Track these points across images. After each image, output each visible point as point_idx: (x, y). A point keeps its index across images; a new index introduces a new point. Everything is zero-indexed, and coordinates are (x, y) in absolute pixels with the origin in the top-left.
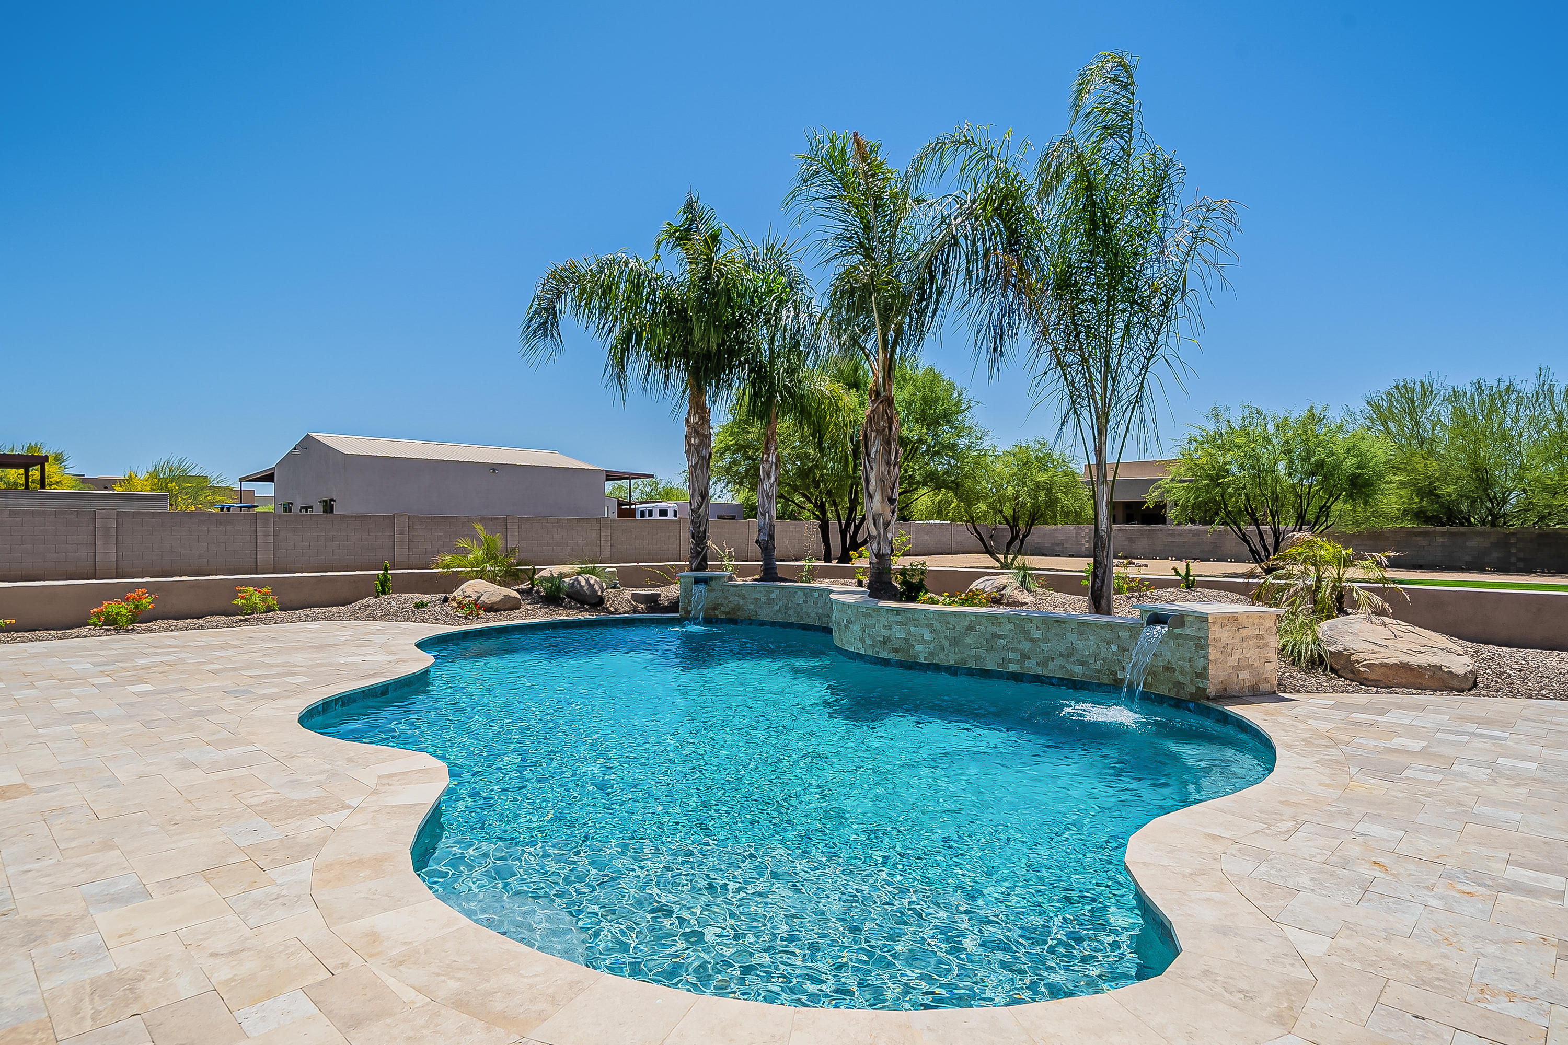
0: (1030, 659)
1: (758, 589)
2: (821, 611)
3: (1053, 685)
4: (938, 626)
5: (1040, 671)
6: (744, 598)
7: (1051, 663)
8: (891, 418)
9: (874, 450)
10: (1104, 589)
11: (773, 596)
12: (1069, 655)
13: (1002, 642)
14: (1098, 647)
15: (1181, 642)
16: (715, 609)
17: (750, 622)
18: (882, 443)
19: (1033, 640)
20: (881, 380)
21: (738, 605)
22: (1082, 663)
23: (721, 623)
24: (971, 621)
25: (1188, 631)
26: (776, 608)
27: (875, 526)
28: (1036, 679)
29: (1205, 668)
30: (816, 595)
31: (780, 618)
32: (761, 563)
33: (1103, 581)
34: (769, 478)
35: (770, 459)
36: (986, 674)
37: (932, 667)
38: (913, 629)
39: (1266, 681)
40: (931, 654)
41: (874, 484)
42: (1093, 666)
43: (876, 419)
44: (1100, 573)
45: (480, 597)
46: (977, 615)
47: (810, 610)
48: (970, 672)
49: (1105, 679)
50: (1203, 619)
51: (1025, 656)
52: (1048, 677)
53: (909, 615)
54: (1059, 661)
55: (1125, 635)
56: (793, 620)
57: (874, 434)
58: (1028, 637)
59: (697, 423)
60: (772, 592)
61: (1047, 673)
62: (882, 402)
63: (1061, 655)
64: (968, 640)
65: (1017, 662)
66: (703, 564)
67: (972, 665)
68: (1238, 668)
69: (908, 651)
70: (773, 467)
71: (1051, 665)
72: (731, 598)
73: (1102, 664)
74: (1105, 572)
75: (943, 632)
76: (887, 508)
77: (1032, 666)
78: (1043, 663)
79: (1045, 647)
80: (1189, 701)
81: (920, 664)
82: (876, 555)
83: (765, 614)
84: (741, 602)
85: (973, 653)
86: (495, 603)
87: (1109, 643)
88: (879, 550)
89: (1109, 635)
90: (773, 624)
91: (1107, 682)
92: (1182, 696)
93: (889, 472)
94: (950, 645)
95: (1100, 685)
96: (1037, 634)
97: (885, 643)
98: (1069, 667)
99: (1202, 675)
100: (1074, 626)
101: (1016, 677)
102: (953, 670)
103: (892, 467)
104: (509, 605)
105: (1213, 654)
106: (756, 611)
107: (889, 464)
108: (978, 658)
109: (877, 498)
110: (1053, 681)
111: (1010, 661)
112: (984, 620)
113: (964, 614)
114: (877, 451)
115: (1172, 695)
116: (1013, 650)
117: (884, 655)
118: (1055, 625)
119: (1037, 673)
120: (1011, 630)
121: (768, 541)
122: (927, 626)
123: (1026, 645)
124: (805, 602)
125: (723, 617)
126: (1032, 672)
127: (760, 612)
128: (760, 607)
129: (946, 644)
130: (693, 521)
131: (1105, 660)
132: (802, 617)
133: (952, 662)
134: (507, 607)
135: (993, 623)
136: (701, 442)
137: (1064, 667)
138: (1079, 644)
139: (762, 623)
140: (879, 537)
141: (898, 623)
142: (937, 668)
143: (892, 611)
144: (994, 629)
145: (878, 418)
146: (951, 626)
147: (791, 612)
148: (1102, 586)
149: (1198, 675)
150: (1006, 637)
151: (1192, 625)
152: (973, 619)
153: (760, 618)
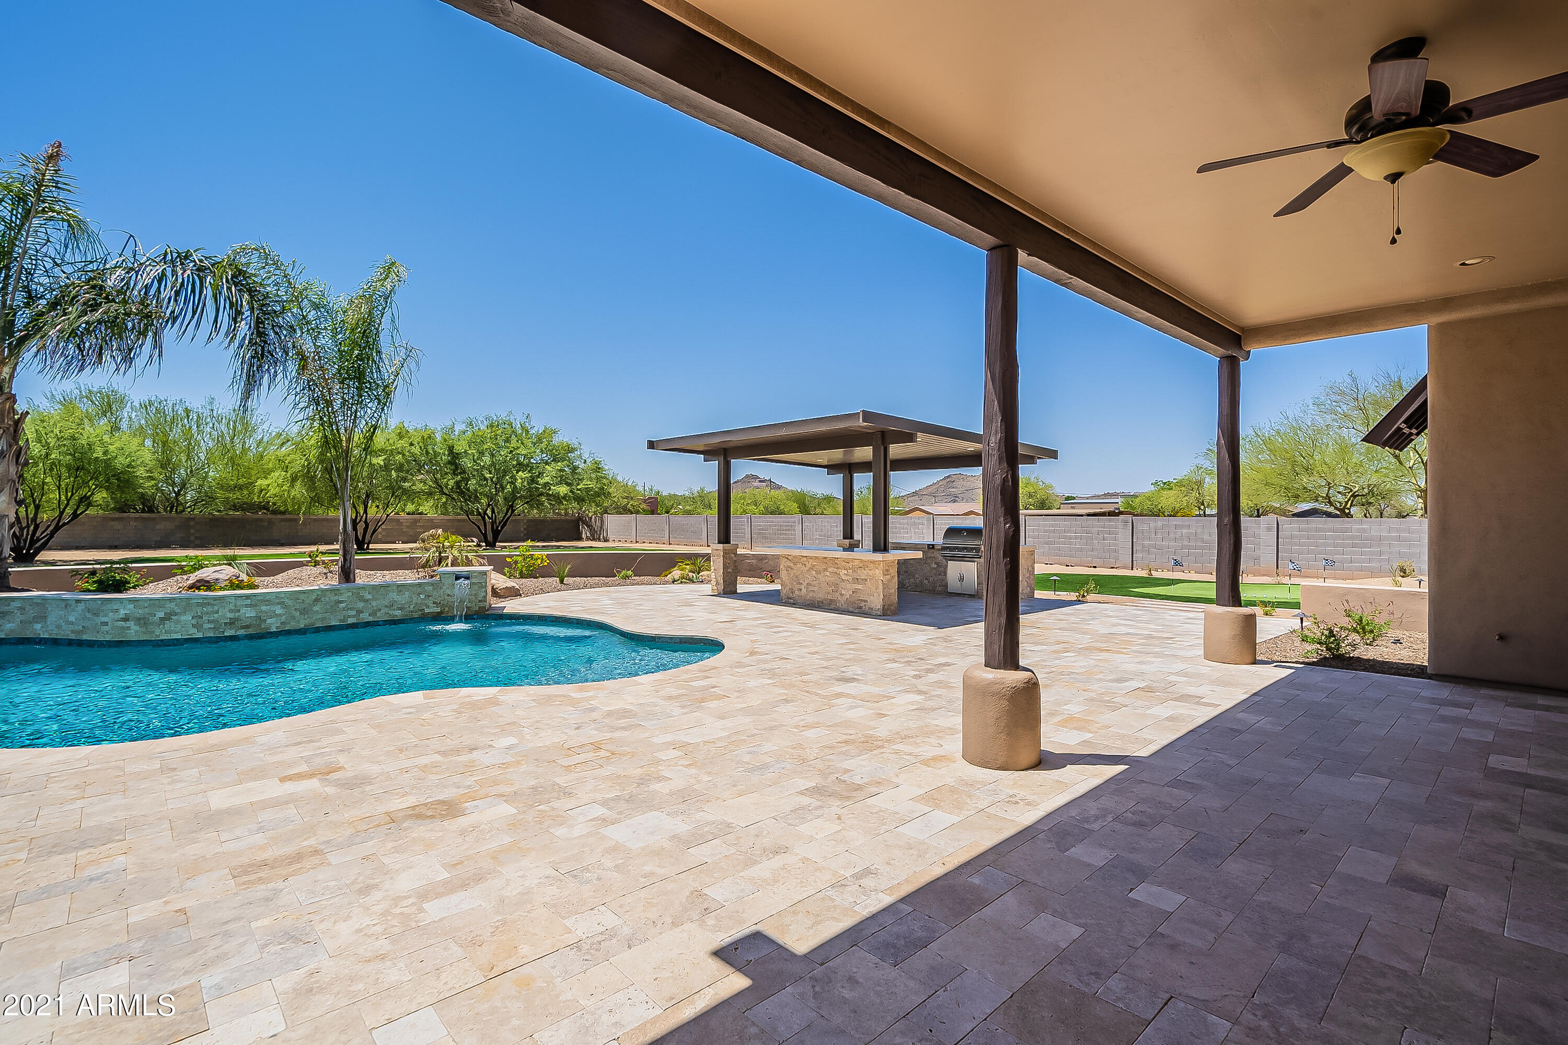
0: (363, 613)
4: (290, 603)
5: (371, 619)
10: (352, 568)
12: (391, 606)
13: (342, 605)
14: (411, 598)
18: (10, 441)
19: (366, 601)
22: (400, 609)
24: (318, 595)
25: (472, 581)
28: (368, 624)
29: (485, 597)
36: (329, 629)
37: (283, 632)
40: (282, 623)
48: (317, 630)
49: (416, 615)
51: (360, 612)
52: (374, 621)
54: (384, 610)
58: (362, 599)
61: (375, 620)
62: (9, 398)
63: (386, 606)
64: (316, 608)
65: (353, 617)
67: (318, 625)
69: (258, 626)
71: (379, 614)
75: (293, 606)
77: (366, 617)
78: (373, 614)
79: (374, 604)
80: (474, 615)
81: (271, 633)
85: (319, 617)
87: (418, 594)
89: (419, 590)
92: (470, 613)
94: (300, 615)
95: (411, 619)
96: (368, 596)
97: (231, 624)
99: (483, 600)
100: (395, 588)
101: (353, 626)
103: (20, 468)
107: (17, 464)
108: (323, 619)
110: (380, 623)
111: (349, 616)
116: (351, 609)
117: (229, 633)
118: (382, 589)
119: (368, 621)
120: (349, 597)
122: (278, 604)
123: (361, 605)
126: (365, 621)
129: (297, 614)
131: (416, 604)
133: (302, 626)
135: (336, 594)
137: (388, 613)
138: (398, 598)
141: (247, 606)
142: (289, 633)
143: (240, 597)
144: (336, 598)
146: (301, 601)
148: (350, 566)
149: (480, 601)
150: (346, 601)
151: (476, 577)
152: (319, 593)
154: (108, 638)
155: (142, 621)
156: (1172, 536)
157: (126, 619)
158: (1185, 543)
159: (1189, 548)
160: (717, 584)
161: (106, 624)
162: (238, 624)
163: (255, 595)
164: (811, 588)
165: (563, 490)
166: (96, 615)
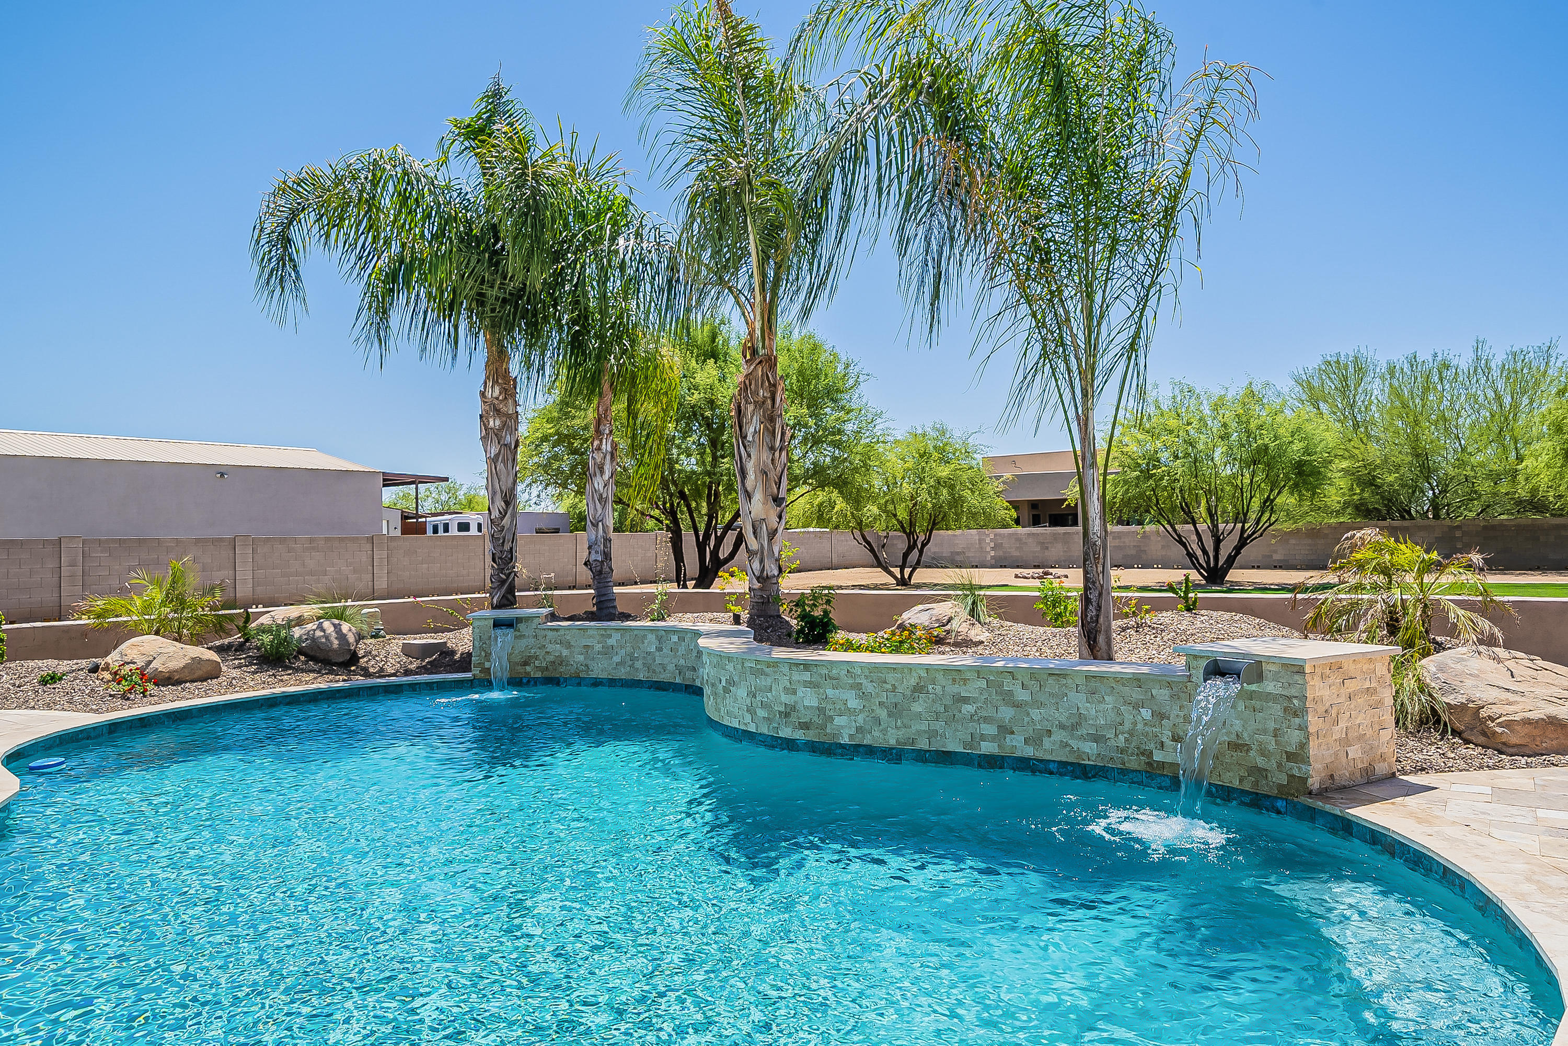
0: (1013, 733)
1: (590, 632)
2: (682, 662)
3: (1051, 773)
4: (869, 687)
5: (1029, 752)
6: (569, 646)
7: (1046, 740)
8: (775, 385)
9: (752, 430)
10: (1101, 620)
11: (611, 642)
12: (1075, 727)
13: (968, 709)
14: (1119, 713)
15: (1258, 704)
16: (526, 663)
17: (579, 681)
18: (763, 420)
19: (1017, 705)
20: (758, 332)
21: (560, 656)
22: (1096, 739)
23: (535, 684)
24: (920, 677)
25: (1270, 687)
26: (616, 659)
27: (756, 538)
28: (1024, 765)
29: (1303, 746)
30: (675, 638)
31: (622, 673)
32: (592, 591)
33: (1099, 608)
34: (602, 472)
35: (604, 446)
36: (945, 758)
37: (861, 749)
38: (830, 692)
39: (1382, 758)
40: (859, 729)
41: (753, 477)
42: (1112, 743)
43: (753, 386)
44: (1093, 596)
45: (150, 662)
46: (928, 668)
47: (666, 661)
48: (922, 757)
49: (1133, 763)
50: (1296, 668)
51: (1005, 730)
52: (1042, 761)
53: (824, 671)
54: (1059, 735)
55: (1162, 694)
56: (641, 677)
57: (751, 408)
58: (1008, 699)
59: (497, 398)
60: (610, 636)
61: (1040, 755)
62: (760, 362)
63: (1062, 727)
64: (917, 707)
65: (993, 739)
66: (509, 597)
67: (923, 744)
68: (1346, 742)
69: (823, 727)
70: (608, 457)
71: (1047, 743)
72: (550, 647)
73: (1126, 740)
74: (1100, 594)
75: (878, 695)
76: (772, 511)
77: (1018, 746)
78: (1033, 740)
79: (1035, 714)
80: (1276, 798)
81: (842, 746)
82: (758, 579)
83: (600, 669)
84: (565, 652)
85: (924, 727)
86: (176, 671)
87: (1137, 706)
88: (763, 570)
89: (1136, 694)
90: (612, 682)
91: (1136, 767)
92: (1264, 789)
93: (772, 460)
94: (889, 716)
95: (1124, 772)
96: (1022, 695)
97: (787, 715)
98: (1073, 743)
99: (1298, 755)
100: (1080, 681)
101: (992, 762)
102: (892, 755)
103: (777, 454)
104: (199, 673)
105: (1314, 722)
106: (586, 665)
107: (772, 449)
108: (932, 734)
109: (758, 497)
110: (1051, 766)
111: (983, 738)
112: (940, 676)
113: (910, 668)
114: (755, 432)
115: (1247, 787)
116: (986, 720)
117: (786, 732)
118: (1051, 681)
119: (1026, 755)
120: (981, 691)
121: (602, 561)
122: (852, 687)
123: (1006, 713)
124: (659, 649)
125: (539, 675)
126: (1018, 754)
127: (592, 665)
128: (593, 659)
129: (883, 714)
130: (493, 536)
131: (1131, 732)
132: (654, 672)
133: (893, 742)
134: (196, 676)
135: (954, 680)
136: (504, 424)
137: (1067, 745)
138: (1089, 709)
139: (597, 683)
140: (762, 553)
141: (806, 684)
142: (870, 751)
143: (797, 665)
144: (955, 689)
145: (756, 385)
146: (889, 686)
147: (638, 664)
148: (1098, 616)
149: (1291, 757)
150: (975, 701)
151: (1276, 677)
152: (923, 674)
153: (593, 675)
162: (796, 717)
163: (817, 664)
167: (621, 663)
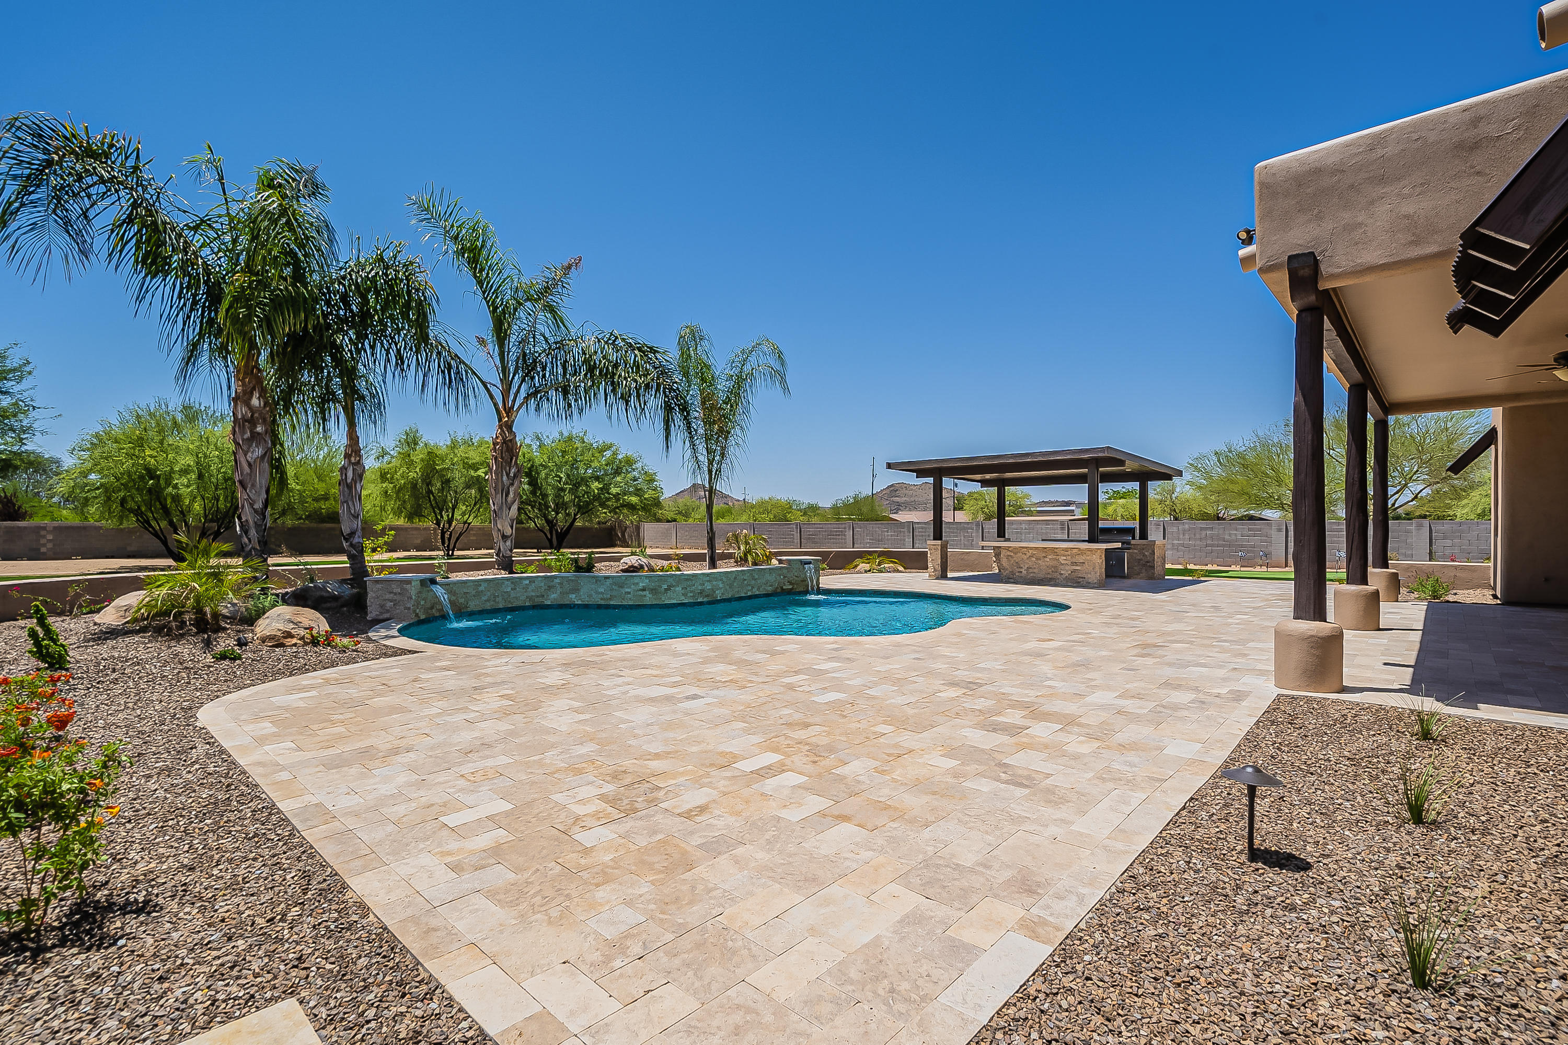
1: (468, 584)
5: (758, 592)
6: (455, 594)
11: (481, 588)
12: (766, 583)
14: (776, 578)
22: (771, 586)
24: (736, 575)
26: (484, 598)
31: (488, 606)
47: (519, 595)
49: (779, 590)
51: (753, 587)
54: (764, 587)
56: (501, 606)
58: (754, 578)
60: (480, 585)
61: (760, 593)
63: (764, 584)
67: (737, 595)
71: (761, 589)
77: (756, 591)
79: (759, 582)
83: (474, 606)
87: (780, 576)
89: (779, 572)
96: (756, 577)
98: (767, 588)
101: (750, 597)
106: (466, 604)
111: (749, 590)
116: (749, 585)
123: (753, 582)
124: (514, 589)
127: (469, 603)
128: (470, 600)
132: (509, 602)
137: (765, 589)
138: (769, 578)
144: (743, 577)
150: (747, 580)
153: (469, 610)
154: (631, 603)
155: (654, 591)
156: (1198, 536)
157: (644, 590)
158: (1209, 542)
159: (1212, 546)
160: (935, 570)
161: (629, 593)
162: (704, 594)
164: (1031, 570)
165: (634, 499)
166: (622, 587)
167: (488, 600)
